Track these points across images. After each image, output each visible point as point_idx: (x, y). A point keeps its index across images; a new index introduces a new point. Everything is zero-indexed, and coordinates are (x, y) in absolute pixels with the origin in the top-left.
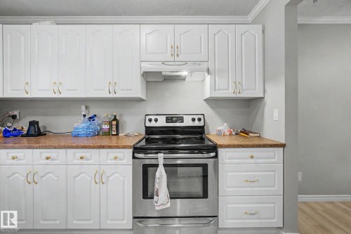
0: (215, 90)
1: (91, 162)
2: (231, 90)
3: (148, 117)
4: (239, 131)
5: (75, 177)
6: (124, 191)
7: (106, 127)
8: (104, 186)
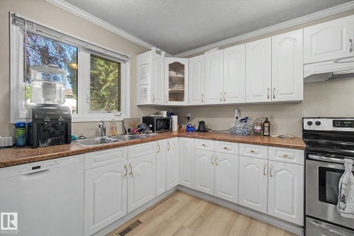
1: (260, 156)
3: (307, 120)
5: (245, 166)
6: (293, 186)
7: (258, 128)
8: (273, 178)
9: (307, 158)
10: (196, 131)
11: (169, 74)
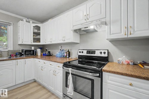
0: (110, 34)
1: (53, 67)
2: (123, 33)
3: (79, 51)
4: (139, 62)
5: (50, 71)
7: (65, 54)
8: (56, 76)
9: (63, 68)
10: (46, 56)
11: (33, 31)
